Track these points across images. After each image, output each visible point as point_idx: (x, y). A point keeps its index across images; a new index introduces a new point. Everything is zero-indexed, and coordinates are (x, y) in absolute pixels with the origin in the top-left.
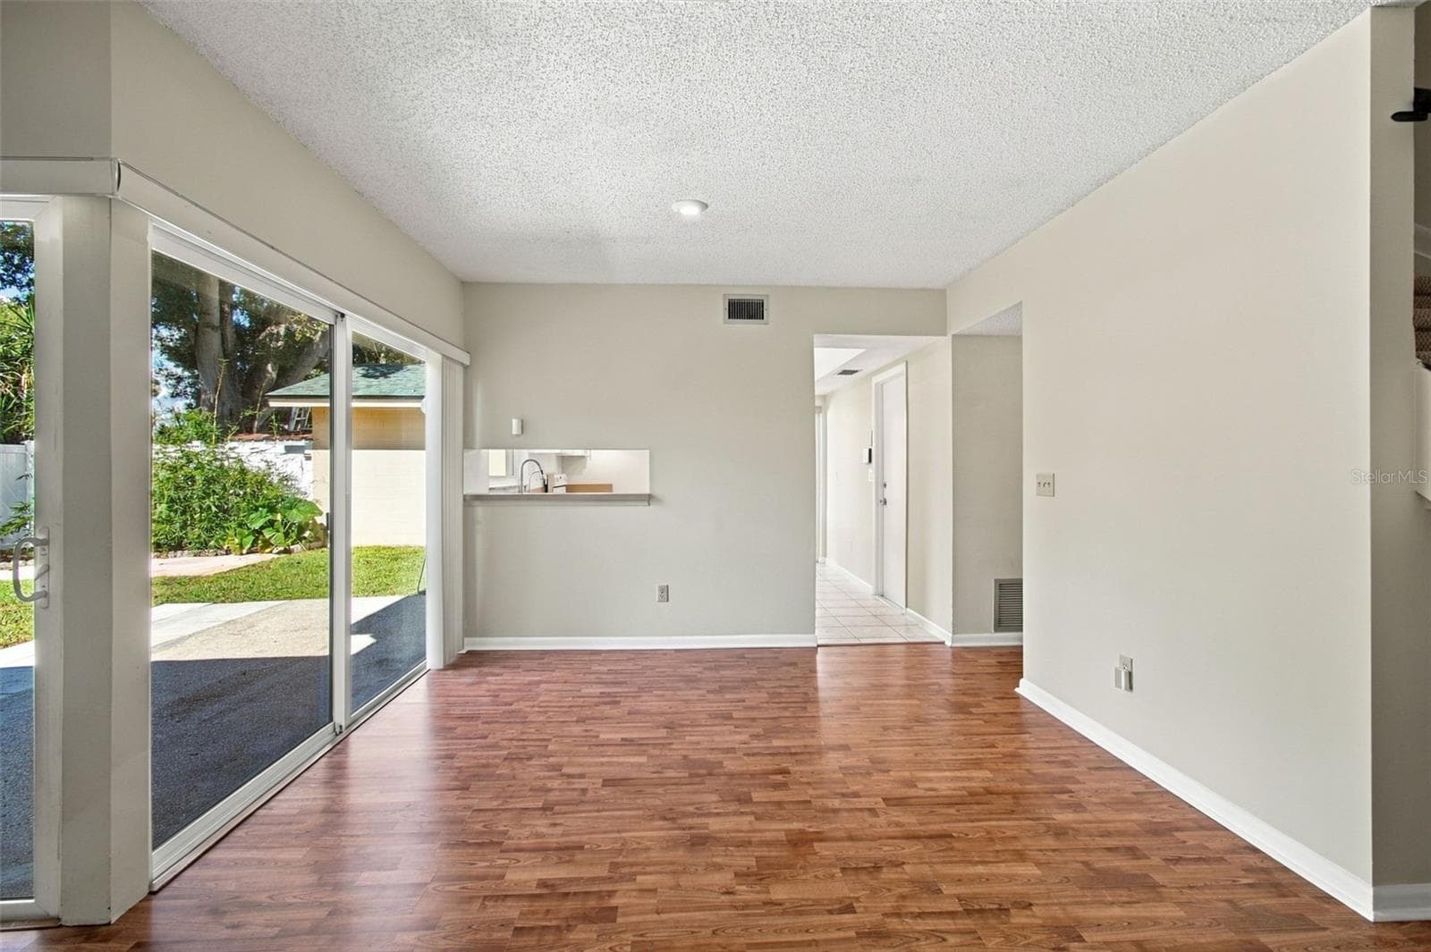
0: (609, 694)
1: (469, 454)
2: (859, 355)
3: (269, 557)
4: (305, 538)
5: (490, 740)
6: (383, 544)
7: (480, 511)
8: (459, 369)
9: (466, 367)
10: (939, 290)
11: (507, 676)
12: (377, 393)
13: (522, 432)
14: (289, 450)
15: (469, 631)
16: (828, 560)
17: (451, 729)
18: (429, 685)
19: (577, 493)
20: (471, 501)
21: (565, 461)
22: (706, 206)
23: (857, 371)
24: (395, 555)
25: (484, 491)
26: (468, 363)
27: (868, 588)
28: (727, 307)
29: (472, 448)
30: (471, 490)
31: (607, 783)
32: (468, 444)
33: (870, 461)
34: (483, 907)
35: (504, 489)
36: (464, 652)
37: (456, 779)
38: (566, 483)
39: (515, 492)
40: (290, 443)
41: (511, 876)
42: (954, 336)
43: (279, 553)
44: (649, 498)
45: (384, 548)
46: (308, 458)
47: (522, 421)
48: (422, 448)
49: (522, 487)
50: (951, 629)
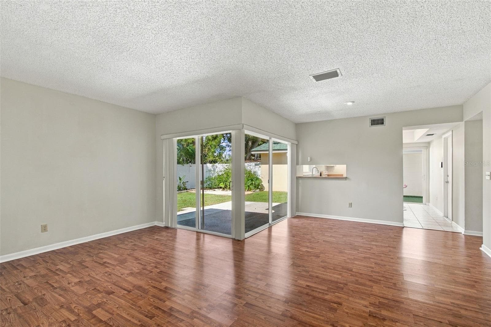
0: (330, 227)
1: (298, 167)
2: (428, 130)
3: (252, 192)
4: (259, 188)
5: (300, 231)
6: (278, 191)
7: (300, 181)
8: (295, 145)
9: (297, 145)
10: (460, 105)
11: (306, 221)
12: (276, 149)
13: (311, 160)
14: (256, 165)
15: (297, 210)
16: (430, 204)
17: (292, 228)
18: (288, 220)
19: (330, 177)
20: (298, 178)
21: (328, 168)
22: (354, 102)
23: (434, 134)
24: (281, 193)
25: (302, 176)
26: (297, 144)
27: (441, 214)
28: (371, 122)
29: (299, 165)
30: (298, 175)
31: (324, 241)
32: (297, 164)
33: (442, 167)
34: (295, 251)
35: (308, 175)
36: (296, 215)
37: (292, 235)
38: (328, 174)
39: (311, 176)
40: (256, 163)
41: (300, 248)
42: (465, 121)
43: (253, 192)
44: (346, 178)
45: (278, 192)
46: (260, 167)
47: (311, 158)
48: (287, 164)
49: (313, 175)
50: (464, 228)
